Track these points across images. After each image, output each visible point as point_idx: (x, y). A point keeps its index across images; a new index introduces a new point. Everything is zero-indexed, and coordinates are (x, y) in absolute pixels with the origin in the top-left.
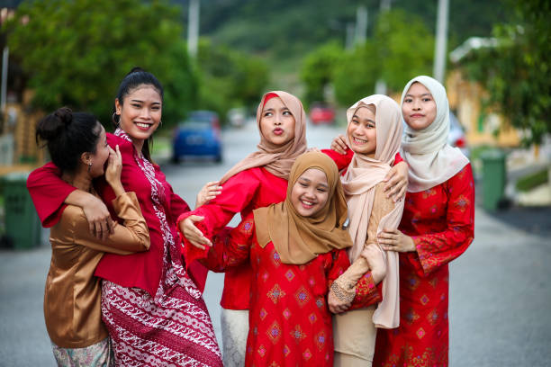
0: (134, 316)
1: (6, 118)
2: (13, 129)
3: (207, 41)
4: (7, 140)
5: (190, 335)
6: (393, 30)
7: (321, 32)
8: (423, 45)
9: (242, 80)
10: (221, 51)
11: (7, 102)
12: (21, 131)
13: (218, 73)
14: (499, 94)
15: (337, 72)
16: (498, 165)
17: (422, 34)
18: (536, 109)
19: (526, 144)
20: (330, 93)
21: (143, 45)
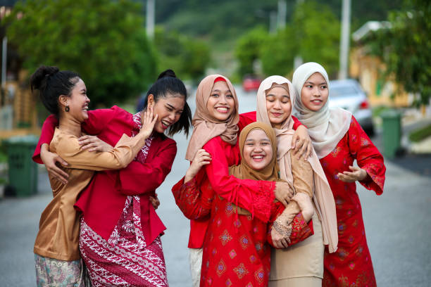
0: (100, 254)
1: (7, 93)
2: (12, 102)
3: (161, 28)
4: (7, 110)
5: (146, 275)
6: (307, 17)
7: (249, 19)
8: (332, 28)
9: (189, 58)
10: (172, 36)
11: (7, 80)
12: (18, 103)
13: (171, 53)
14: (395, 66)
15: (263, 50)
16: (395, 122)
17: (330, 20)
18: (424, 77)
19: (416, 105)
20: (258, 67)
21: (113, 34)
